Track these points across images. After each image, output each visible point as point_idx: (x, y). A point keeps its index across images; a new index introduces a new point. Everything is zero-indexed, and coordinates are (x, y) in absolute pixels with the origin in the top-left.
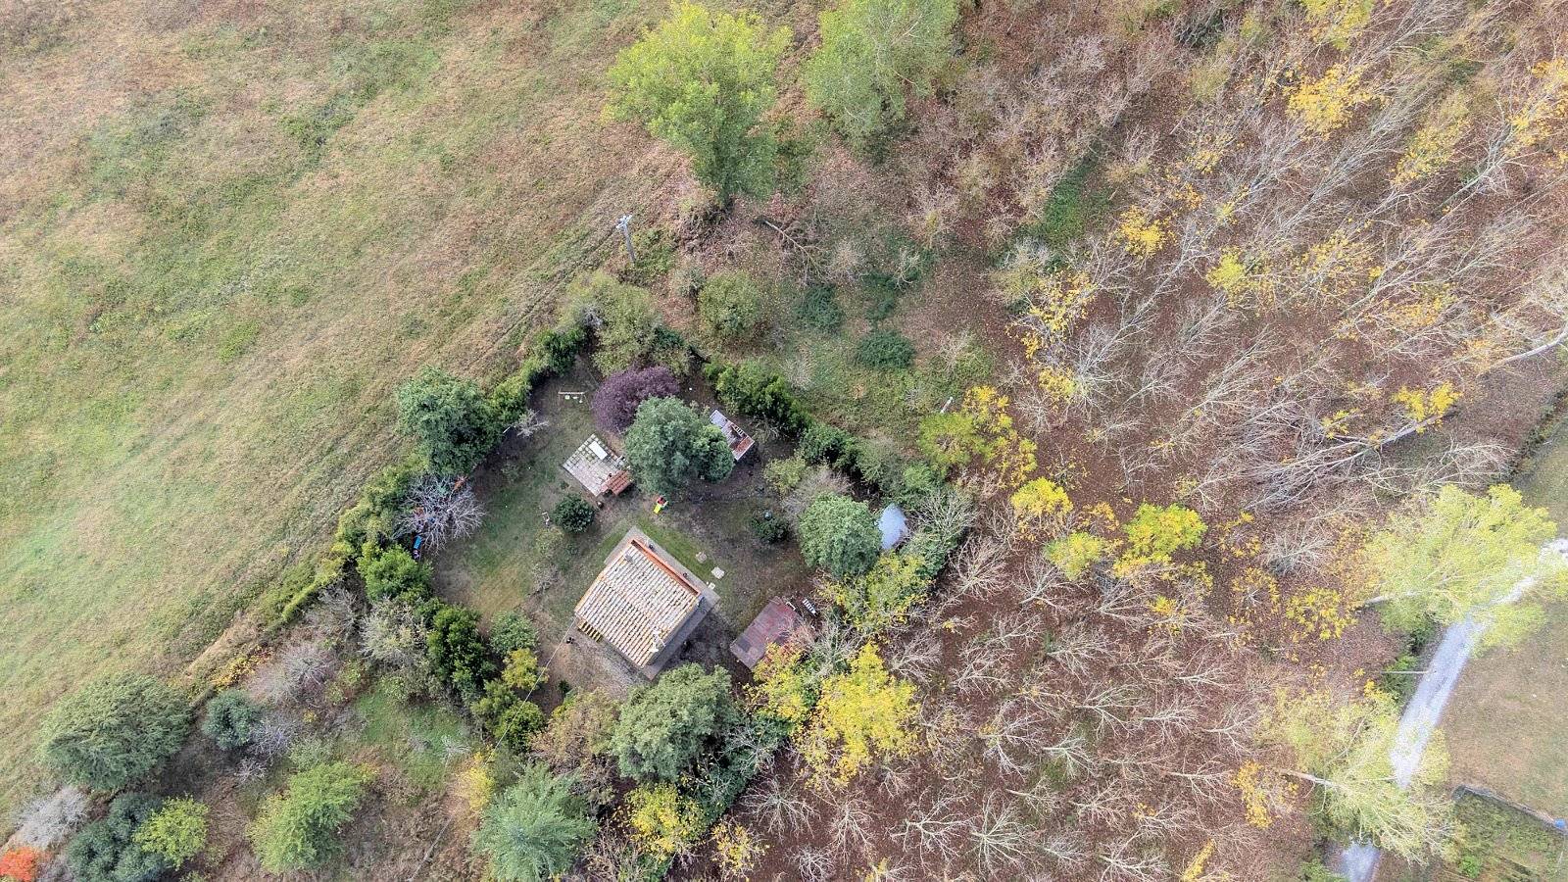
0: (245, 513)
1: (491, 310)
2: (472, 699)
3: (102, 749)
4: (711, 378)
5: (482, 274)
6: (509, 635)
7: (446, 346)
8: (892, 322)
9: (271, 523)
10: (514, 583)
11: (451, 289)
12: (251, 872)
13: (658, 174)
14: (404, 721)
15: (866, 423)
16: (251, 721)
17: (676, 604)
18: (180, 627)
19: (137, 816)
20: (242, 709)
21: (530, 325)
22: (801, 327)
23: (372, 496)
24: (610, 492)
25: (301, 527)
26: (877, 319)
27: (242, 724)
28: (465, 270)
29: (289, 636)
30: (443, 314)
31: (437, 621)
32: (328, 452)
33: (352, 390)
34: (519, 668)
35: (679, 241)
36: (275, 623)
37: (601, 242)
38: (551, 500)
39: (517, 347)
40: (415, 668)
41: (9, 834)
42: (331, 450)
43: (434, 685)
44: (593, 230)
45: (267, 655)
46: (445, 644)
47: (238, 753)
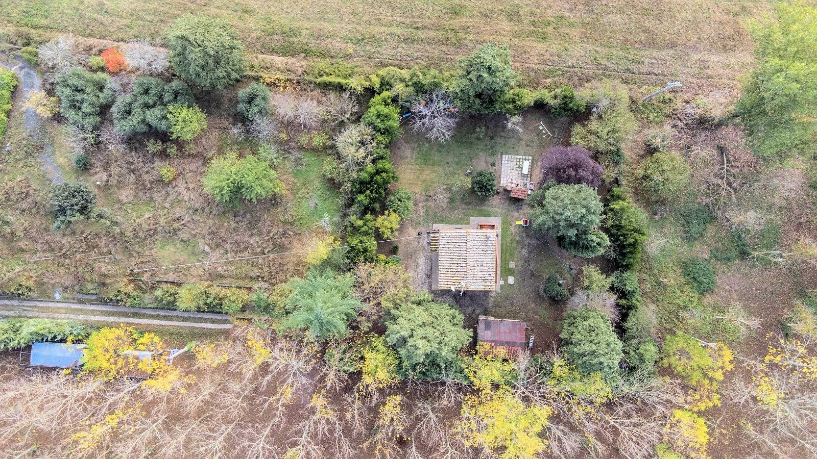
0: (352, 14)
1: (555, 47)
2: (355, 213)
3: (196, 59)
4: (612, 196)
5: (572, 25)
6: (399, 203)
7: (517, 40)
8: (721, 267)
9: (358, 31)
10: (425, 181)
11: (550, 15)
12: (196, 172)
13: (706, 71)
14: (317, 184)
15: (651, 295)
16: (260, 112)
17: (484, 280)
18: (274, 33)
19: (179, 98)
20: (263, 103)
21: (563, 75)
22: (677, 220)
23: (414, 75)
24: (509, 191)
25: (368, 48)
26: (716, 257)
27: (256, 110)
28: (567, 14)
29: (312, 91)
30: (534, 24)
31: (380, 165)
32: (415, 28)
33: (455, 12)
34: (387, 222)
35: (674, 115)
36: (312, 78)
37: (639, 73)
38: (481, 164)
39: (547, 77)
40: (347, 170)
41: (122, 40)
42: (417, 28)
43: (347, 186)
44: (643, 63)
45: (294, 88)
46: (372, 178)
47: (242, 119)
